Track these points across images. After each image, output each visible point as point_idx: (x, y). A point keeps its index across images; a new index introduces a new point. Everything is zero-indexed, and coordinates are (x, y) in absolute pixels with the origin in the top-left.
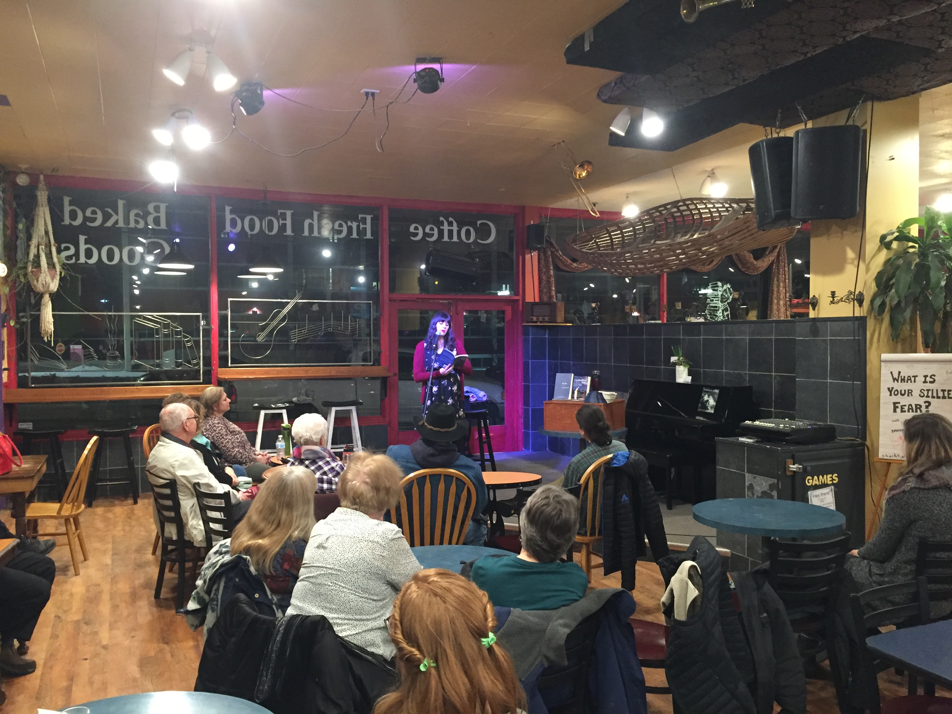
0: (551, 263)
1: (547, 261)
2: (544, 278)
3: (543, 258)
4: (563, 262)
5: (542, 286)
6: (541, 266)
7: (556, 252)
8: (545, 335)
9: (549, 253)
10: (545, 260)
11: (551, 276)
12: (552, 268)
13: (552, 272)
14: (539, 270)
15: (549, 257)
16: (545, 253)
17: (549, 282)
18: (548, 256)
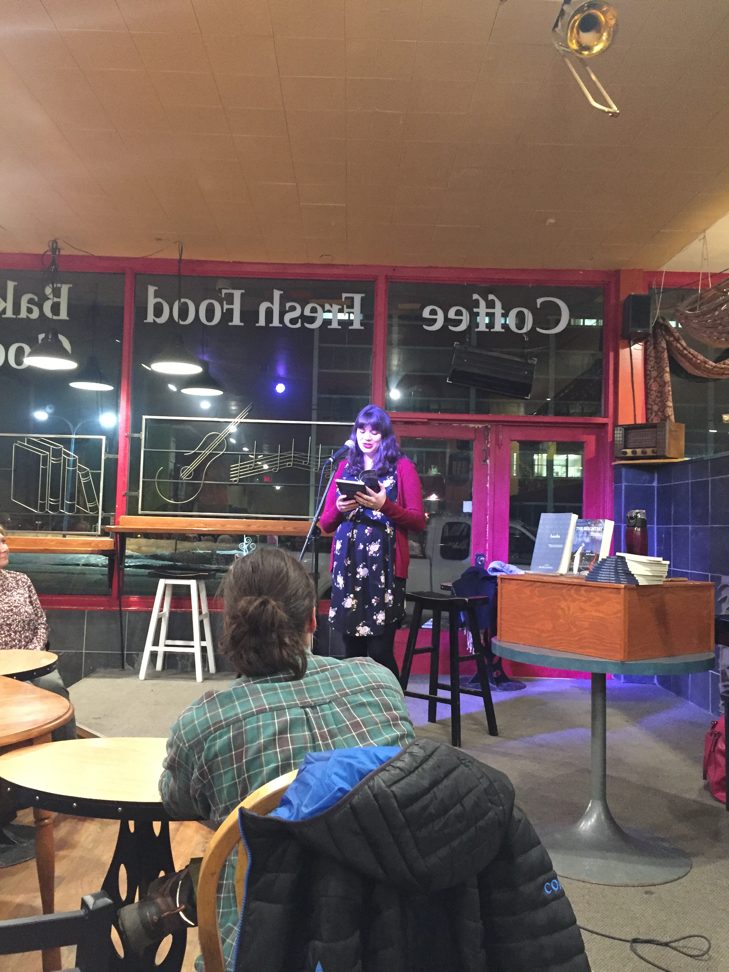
0: (667, 361)
1: (659, 359)
2: (654, 387)
3: (653, 354)
4: (689, 360)
5: (650, 401)
6: (649, 367)
7: (675, 343)
8: (652, 481)
9: (664, 345)
10: (656, 358)
11: (665, 383)
12: (668, 369)
13: (667, 377)
14: (646, 375)
15: (663, 352)
16: (656, 345)
17: (662, 394)
18: (660, 349)
